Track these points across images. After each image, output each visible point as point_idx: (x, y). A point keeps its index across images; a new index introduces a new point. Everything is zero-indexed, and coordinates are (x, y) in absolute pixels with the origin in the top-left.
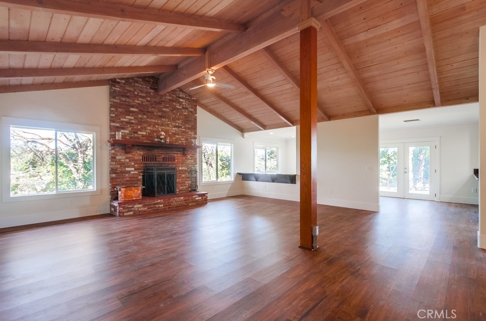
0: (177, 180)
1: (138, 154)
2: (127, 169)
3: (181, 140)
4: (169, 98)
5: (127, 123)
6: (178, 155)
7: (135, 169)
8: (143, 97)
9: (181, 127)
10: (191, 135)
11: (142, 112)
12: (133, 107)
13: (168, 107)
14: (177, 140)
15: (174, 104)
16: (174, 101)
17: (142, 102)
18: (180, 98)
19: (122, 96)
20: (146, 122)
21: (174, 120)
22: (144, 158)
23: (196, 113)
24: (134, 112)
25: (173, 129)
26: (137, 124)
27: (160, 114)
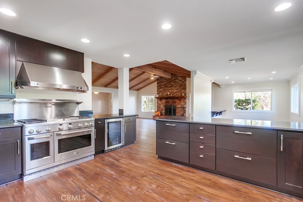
0: (177, 111)
1: (164, 101)
2: (161, 106)
3: (178, 95)
5: (161, 91)
6: (177, 101)
7: (163, 106)
8: (165, 81)
9: (178, 89)
10: (183, 92)
11: (165, 87)
12: (162, 86)
13: (173, 83)
14: (177, 94)
15: (176, 80)
16: (175, 79)
17: (165, 83)
18: (178, 77)
19: (160, 83)
20: (166, 90)
21: (176, 87)
22: (166, 102)
23: (186, 81)
24: (162, 87)
25: (175, 90)
26: (163, 91)
27: (170, 86)
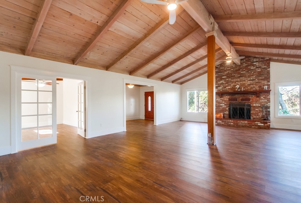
0: (252, 112)
1: (226, 98)
2: (221, 105)
3: (255, 88)
4: (245, 65)
5: (221, 84)
6: (252, 98)
7: (225, 105)
8: (229, 70)
9: (255, 80)
10: (264, 83)
11: (228, 77)
12: (224, 76)
13: (244, 71)
14: (252, 88)
15: (249, 67)
16: (249, 66)
17: (228, 72)
18: (254, 62)
19: (219, 73)
20: (230, 82)
21: (249, 76)
22: (230, 100)
23: (269, 68)
24: (224, 78)
25: (249, 82)
26: (226, 84)
27: (239, 76)
